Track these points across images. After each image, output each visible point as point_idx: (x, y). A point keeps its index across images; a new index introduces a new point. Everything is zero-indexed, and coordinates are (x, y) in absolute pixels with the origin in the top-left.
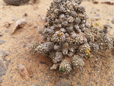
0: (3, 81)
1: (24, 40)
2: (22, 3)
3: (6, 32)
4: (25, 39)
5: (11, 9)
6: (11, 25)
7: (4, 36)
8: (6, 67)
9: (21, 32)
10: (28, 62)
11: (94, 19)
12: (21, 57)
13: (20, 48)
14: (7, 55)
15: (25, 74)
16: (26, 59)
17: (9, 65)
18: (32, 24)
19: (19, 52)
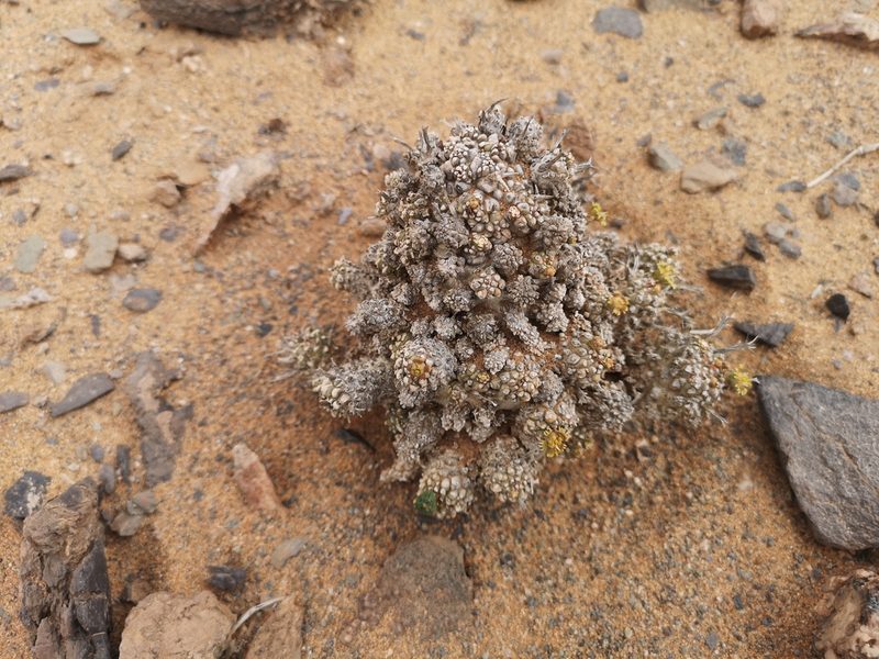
0: (161, 507)
1: (264, 292)
2: (253, 23)
3: (167, 235)
4: (264, 284)
5: (188, 70)
7: (157, 261)
8: (171, 441)
9: (246, 242)
10: (279, 424)
12: (243, 395)
13: (239, 342)
14: (174, 380)
15: (259, 489)
16: (267, 403)
17: (188, 431)
18: (308, 189)
19: (234, 364)
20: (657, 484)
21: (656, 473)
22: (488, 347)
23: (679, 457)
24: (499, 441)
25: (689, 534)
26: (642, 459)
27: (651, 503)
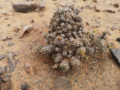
0: (12, 76)
1: (31, 43)
2: (29, 10)
3: (15, 35)
4: (31, 42)
5: (20, 16)
6: (20, 30)
7: (14, 39)
8: (15, 65)
9: (28, 37)
10: (34, 62)
11: (94, 26)
12: (27, 58)
13: (27, 50)
14: (16, 55)
15: (30, 71)
16: (32, 59)
17: (18, 63)
18: (38, 29)
19: (26, 53)
20: (98, 68)
21: (98, 66)
22: (70, 38)
23: (101, 63)
24: (73, 57)
25: (106, 74)
26: (95, 65)
27: (98, 71)
